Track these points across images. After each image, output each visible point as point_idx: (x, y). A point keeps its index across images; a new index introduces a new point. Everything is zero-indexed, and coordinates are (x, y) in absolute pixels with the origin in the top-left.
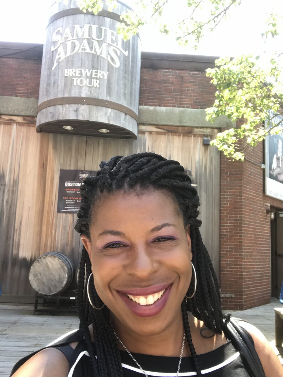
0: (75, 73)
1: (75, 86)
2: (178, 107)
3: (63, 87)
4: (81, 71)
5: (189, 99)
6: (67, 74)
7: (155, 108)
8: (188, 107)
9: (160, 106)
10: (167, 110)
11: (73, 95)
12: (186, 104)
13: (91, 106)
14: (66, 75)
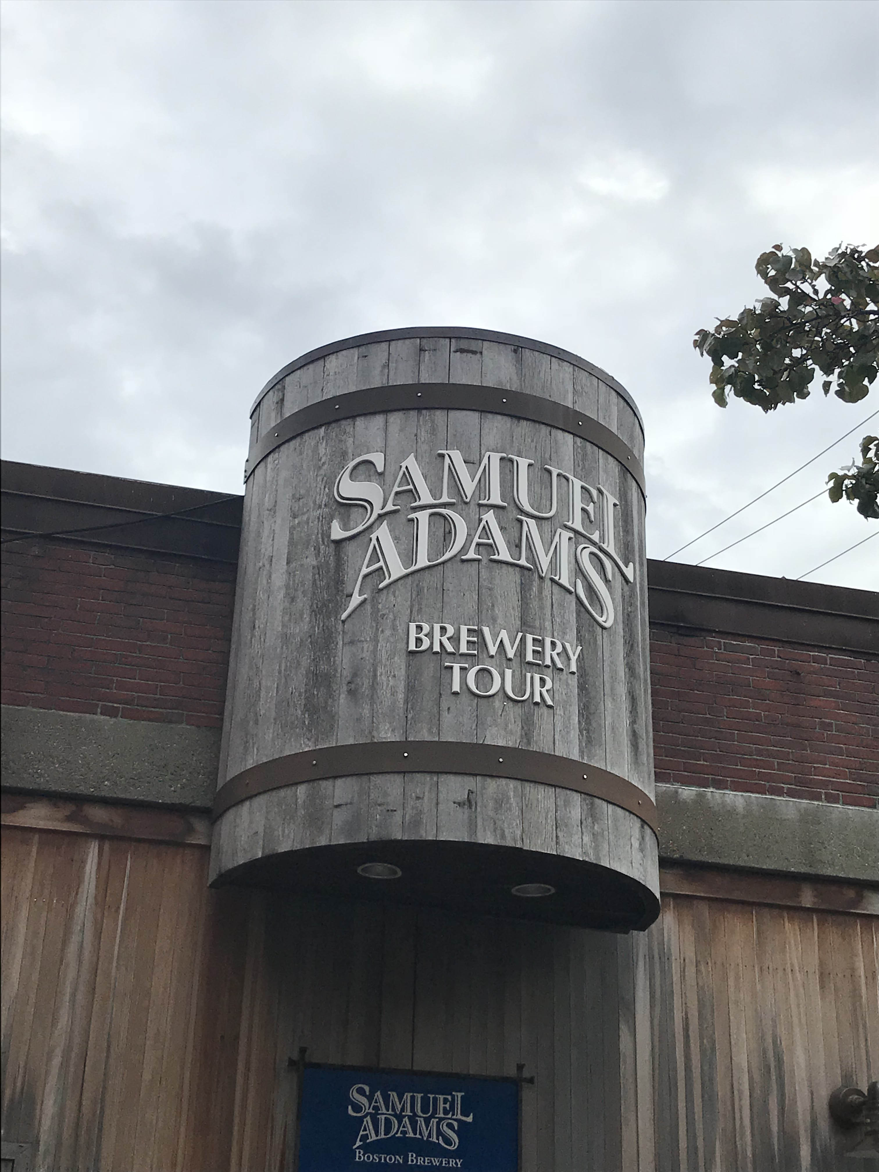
0: (455, 640)
1: (456, 694)
2: (791, 794)
3: (401, 696)
4: (479, 633)
5: (832, 764)
6: (419, 641)
7: (701, 796)
8: (832, 799)
9: (719, 785)
10: (748, 803)
11: (449, 737)
12: (824, 784)
13: (527, 785)
14: (412, 647)
